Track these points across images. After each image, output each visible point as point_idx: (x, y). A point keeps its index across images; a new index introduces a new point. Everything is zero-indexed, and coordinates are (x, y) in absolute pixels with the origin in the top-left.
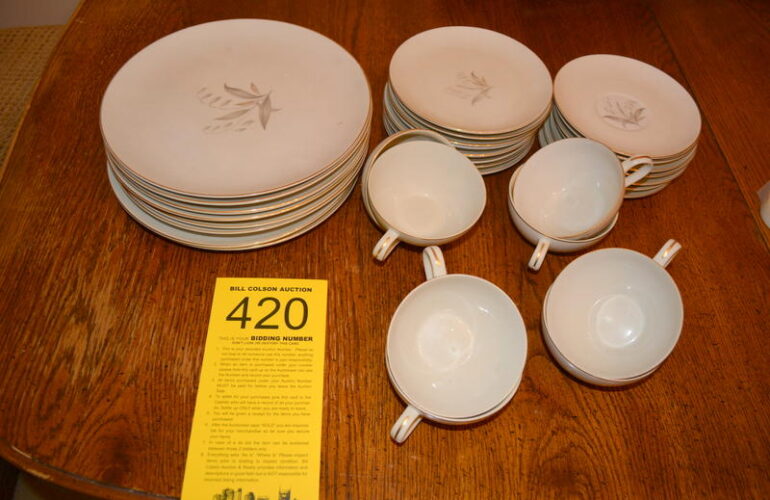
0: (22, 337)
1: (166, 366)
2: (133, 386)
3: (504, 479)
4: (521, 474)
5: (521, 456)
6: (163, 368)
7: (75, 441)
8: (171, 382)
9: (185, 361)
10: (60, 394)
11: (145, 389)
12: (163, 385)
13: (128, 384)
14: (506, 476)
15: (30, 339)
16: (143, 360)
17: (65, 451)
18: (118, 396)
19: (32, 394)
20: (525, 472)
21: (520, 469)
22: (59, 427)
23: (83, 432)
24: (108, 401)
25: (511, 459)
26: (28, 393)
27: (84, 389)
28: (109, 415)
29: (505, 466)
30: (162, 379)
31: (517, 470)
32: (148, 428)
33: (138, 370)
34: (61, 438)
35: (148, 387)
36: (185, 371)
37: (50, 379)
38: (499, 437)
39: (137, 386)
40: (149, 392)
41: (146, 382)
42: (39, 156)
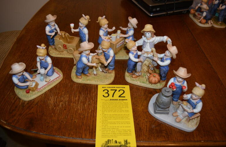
0: (7, 93)
1: (46, 101)
2: (37, 105)
3: (141, 131)
4: (146, 130)
5: (146, 126)
6: (45, 101)
7: (19, 119)
8: (47, 105)
9: (52, 99)
10: (16, 107)
11: (40, 106)
12: (45, 105)
13: (35, 105)
14: (142, 131)
15: (9, 93)
16: (40, 99)
17: (16, 121)
18: (32, 108)
19: (8, 107)
20: (148, 130)
21: (146, 129)
22: (15, 115)
23: (21, 116)
24: (29, 109)
25: (144, 126)
26: (7, 107)
27: (23, 106)
28: (29, 113)
29: (142, 128)
30: (45, 104)
31: (145, 129)
32: (40, 116)
33: (38, 102)
34: (15, 118)
35: (41, 106)
36: (52, 102)
37: (14, 103)
38: (140, 121)
39: (38, 105)
40: (41, 107)
41: (40, 105)
42: (17, 51)
